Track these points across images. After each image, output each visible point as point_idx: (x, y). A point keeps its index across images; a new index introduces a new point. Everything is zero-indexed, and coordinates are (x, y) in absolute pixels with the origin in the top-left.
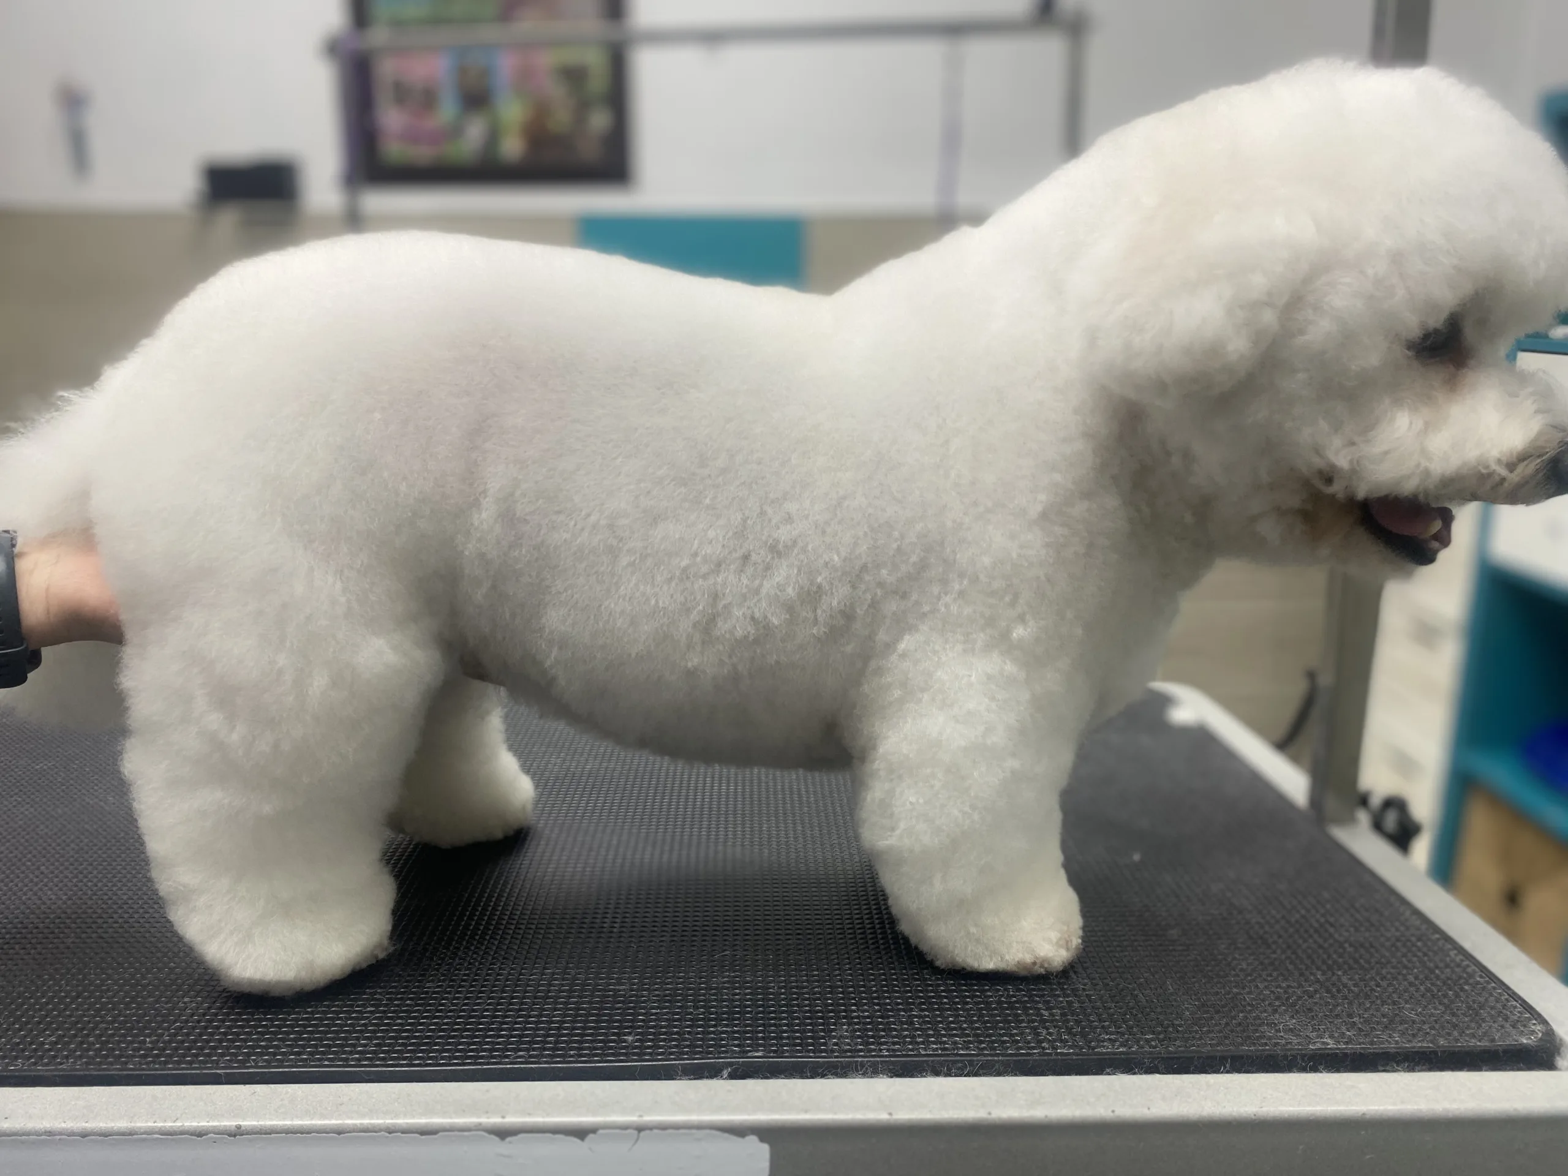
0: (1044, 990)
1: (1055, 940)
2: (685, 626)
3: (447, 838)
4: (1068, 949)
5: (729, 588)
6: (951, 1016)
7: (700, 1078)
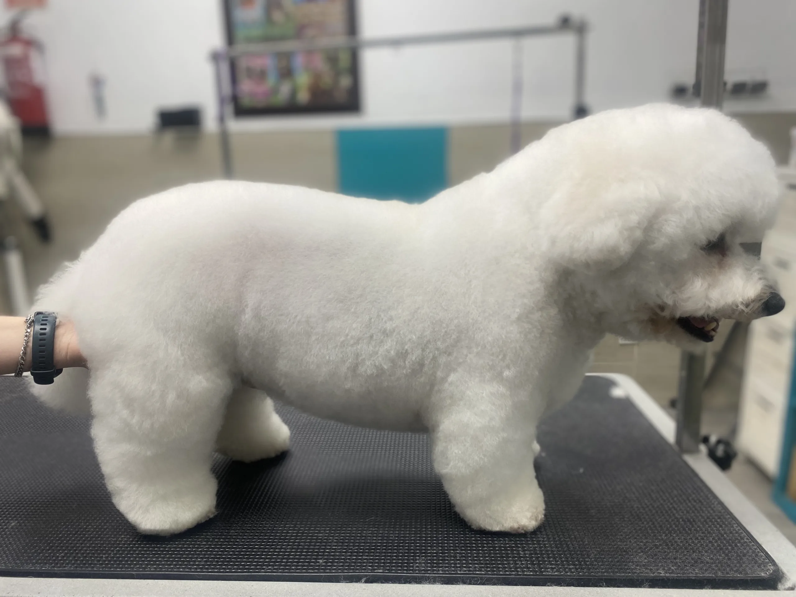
0: (523, 541)
1: (529, 517)
2: (344, 369)
3: (248, 459)
4: (536, 520)
5: (364, 351)
6: (476, 553)
7: (351, 582)
